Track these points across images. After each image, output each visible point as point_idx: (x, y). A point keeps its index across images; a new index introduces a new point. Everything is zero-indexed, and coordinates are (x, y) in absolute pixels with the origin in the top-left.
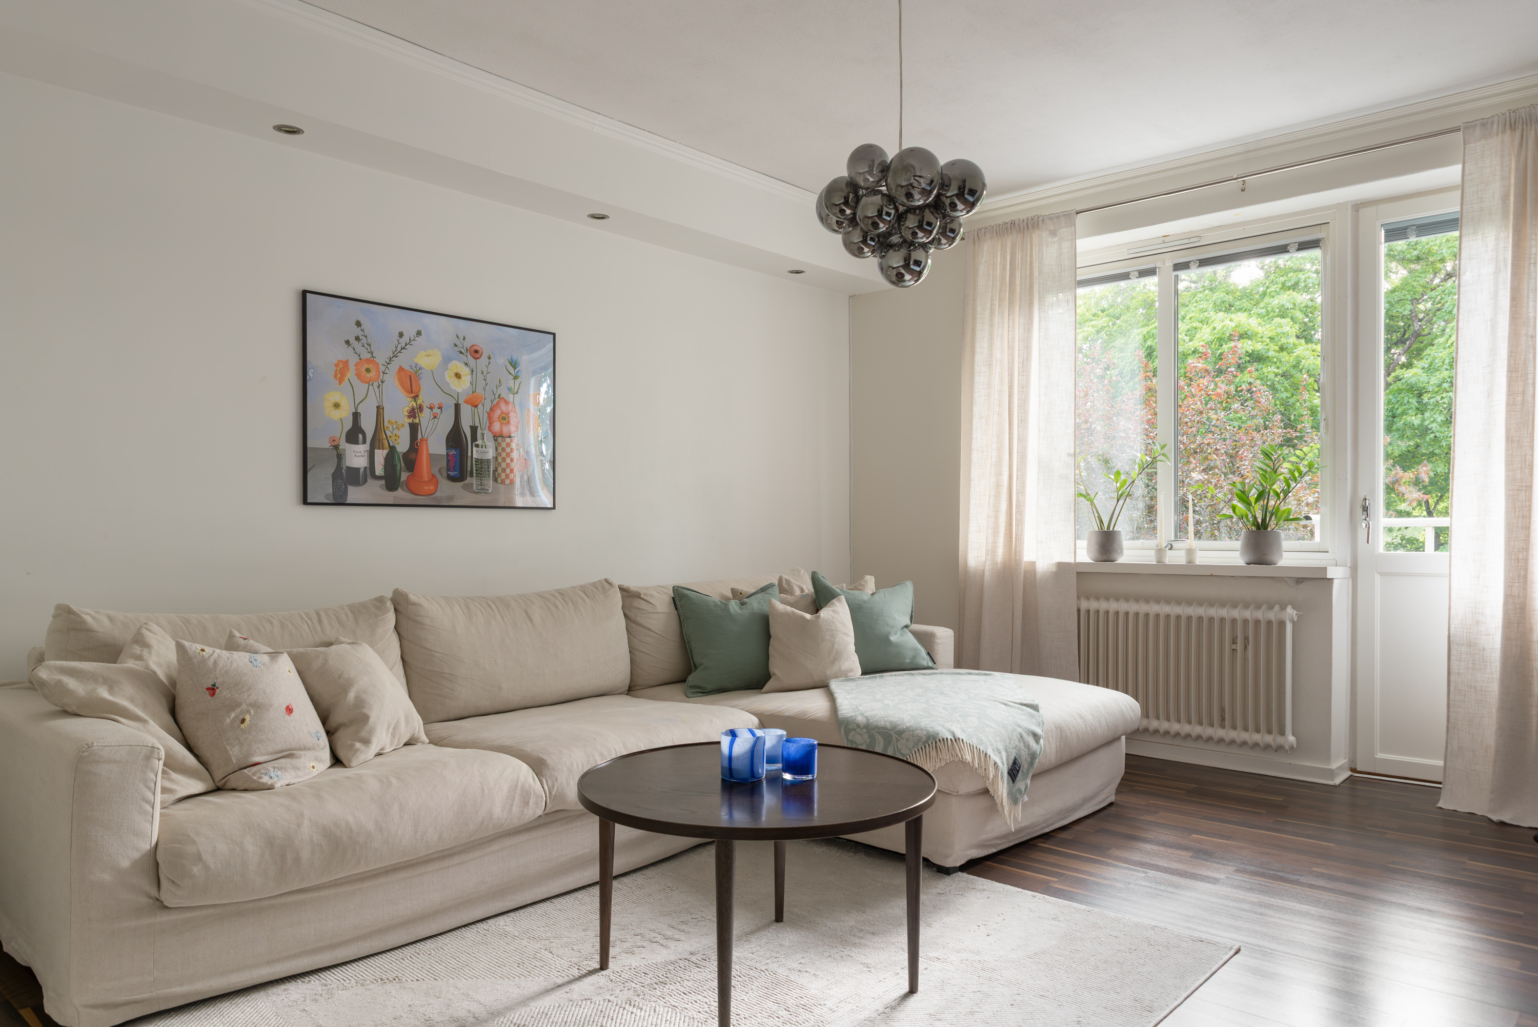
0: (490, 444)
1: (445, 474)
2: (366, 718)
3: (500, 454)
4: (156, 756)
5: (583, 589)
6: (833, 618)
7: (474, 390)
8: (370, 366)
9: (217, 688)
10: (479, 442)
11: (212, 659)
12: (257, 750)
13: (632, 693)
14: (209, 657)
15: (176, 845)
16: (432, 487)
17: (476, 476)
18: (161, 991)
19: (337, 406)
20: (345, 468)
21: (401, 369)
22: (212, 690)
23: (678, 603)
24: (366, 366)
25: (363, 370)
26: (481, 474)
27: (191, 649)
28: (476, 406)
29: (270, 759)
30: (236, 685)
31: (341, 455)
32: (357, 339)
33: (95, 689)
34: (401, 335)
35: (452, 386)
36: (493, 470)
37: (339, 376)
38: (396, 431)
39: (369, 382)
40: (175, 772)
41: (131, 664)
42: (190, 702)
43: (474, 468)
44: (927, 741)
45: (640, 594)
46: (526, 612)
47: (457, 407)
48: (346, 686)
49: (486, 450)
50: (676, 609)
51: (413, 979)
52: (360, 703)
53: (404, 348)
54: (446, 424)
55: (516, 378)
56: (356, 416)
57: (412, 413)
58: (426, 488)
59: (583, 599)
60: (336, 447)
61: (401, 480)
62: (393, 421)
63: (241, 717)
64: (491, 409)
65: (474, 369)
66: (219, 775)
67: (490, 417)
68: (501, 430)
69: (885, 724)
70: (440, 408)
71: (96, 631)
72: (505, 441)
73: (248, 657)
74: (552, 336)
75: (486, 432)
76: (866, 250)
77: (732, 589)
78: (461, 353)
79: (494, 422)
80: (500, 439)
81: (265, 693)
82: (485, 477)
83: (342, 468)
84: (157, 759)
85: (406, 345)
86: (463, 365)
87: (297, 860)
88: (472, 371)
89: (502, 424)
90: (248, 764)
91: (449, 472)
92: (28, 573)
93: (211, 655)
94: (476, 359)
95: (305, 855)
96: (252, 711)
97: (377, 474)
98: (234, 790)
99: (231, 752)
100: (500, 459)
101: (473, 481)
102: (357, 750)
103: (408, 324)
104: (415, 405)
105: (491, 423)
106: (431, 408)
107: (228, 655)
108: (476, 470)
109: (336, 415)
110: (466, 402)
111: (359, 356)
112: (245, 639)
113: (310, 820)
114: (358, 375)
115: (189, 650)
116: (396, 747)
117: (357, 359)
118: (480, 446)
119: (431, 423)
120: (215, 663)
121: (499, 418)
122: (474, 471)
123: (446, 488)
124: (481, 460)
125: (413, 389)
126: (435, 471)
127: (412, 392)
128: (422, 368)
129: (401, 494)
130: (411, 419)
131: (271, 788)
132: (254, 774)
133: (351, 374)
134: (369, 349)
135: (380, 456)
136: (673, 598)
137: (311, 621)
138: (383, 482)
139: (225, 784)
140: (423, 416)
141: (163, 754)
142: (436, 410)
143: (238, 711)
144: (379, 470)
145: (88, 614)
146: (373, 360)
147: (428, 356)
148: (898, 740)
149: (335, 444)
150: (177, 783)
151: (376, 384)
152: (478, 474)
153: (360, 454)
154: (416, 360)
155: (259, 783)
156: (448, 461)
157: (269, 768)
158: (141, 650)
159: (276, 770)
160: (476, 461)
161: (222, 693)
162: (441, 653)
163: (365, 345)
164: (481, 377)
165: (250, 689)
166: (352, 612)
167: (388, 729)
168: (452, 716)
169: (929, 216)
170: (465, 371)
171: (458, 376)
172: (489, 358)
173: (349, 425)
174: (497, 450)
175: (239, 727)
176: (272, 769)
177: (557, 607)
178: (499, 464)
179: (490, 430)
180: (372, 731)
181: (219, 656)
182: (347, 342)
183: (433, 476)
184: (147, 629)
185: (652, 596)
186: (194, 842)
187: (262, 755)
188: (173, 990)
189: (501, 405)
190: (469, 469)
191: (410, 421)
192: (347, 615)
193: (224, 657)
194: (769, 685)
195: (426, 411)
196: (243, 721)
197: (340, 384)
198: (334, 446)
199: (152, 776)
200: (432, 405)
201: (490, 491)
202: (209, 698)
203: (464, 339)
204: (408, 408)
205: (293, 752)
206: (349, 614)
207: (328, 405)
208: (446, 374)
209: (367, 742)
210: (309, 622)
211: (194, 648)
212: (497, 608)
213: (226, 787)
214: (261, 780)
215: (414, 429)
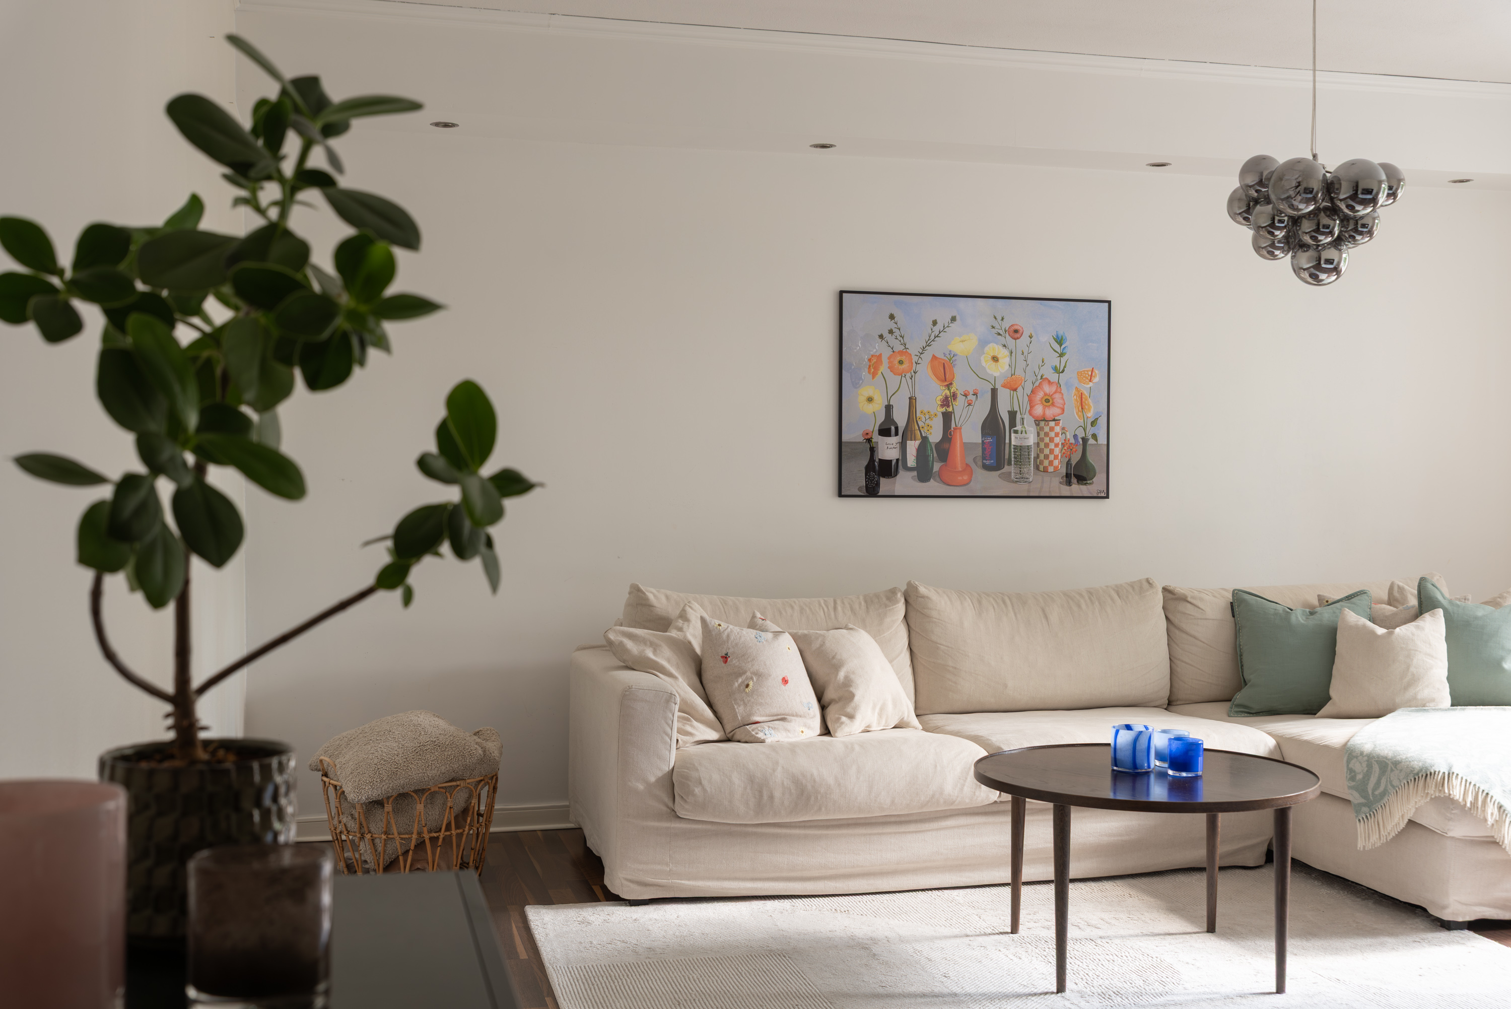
0: (1031, 429)
1: (980, 463)
2: (851, 696)
3: (1042, 440)
4: (673, 701)
5: (1118, 590)
6: (1413, 634)
7: (1013, 373)
8: (903, 358)
9: (729, 657)
10: (1019, 427)
11: (726, 633)
12: (757, 711)
13: (1172, 708)
14: (724, 631)
15: (685, 770)
16: (965, 478)
17: (1015, 464)
18: (675, 881)
19: (870, 400)
20: (877, 460)
21: (934, 357)
22: (725, 658)
23: (1236, 609)
24: (899, 358)
25: (896, 362)
26: (1021, 462)
27: (710, 623)
28: (1015, 390)
29: (767, 720)
30: (743, 655)
31: (873, 448)
32: (891, 332)
33: (644, 650)
34: (935, 323)
35: (988, 371)
36: (1034, 457)
37: (873, 370)
38: (928, 422)
39: (902, 374)
40: (696, 721)
41: (673, 633)
42: (713, 668)
43: (1013, 456)
44: (1418, 774)
45: (1187, 597)
46: (1043, 611)
47: (994, 392)
48: (836, 667)
49: (1026, 436)
50: (1234, 616)
51: (858, 913)
52: (848, 683)
53: (937, 336)
54: (982, 410)
55: (1061, 355)
56: (889, 408)
57: (946, 402)
58: (960, 478)
59: (1112, 599)
60: (869, 440)
61: (934, 471)
62: (925, 411)
63: (746, 683)
64: (1033, 392)
65: (1014, 351)
66: (729, 728)
67: (1031, 400)
68: (1044, 414)
69: (1387, 754)
70: (975, 394)
71: (655, 607)
72: (1048, 425)
73: (754, 634)
74: (1107, 304)
75: (1027, 417)
76: (1277, 252)
77: (1319, 596)
78: (999, 334)
79: (1035, 405)
80: (1042, 424)
81: (765, 665)
82: (1025, 465)
83: (875, 461)
84: (674, 703)
85: (940, 333)
86: (1001, 347)
87: (771, 797)
88: (1012, 353)
89: (1044, 407)
90: (750, 722)
91: (985, 461)
92: (619, 557)
93: (725, 630)
94: (1015, 339)
95: (777, 794)
96: (755, 679)
97: (909, 465)
98: (739, 741)
99: (737, 710)
100: (1042, 445)
101: (1012, 469)
102: (842, 723)
103: (941, 311)
104: (949, 394)
105: (1032, 407)
106: (966, 395)
107: (738, 630)
108: (1015, 458)
109: (869, 409)
110: (1004, 386)
111: (892, 349)
112: (763, 620)
113: (783, 767)
114: (891, 368)
115: (709, 624)
116: (885, 728)
117: (890, 352)
118: (1020, 432)
119: (965, 410)
120: (728, 636)
121: (1041, 400)
122: (1013, 459)
123: (984, 480)
124: (1021, 446)
125: (947, 377)
126: (970, 460)
127: (946, 380)
128: (956, 355)
129: (933, 487)
130: (944, 408)
131: (763, 741)
132: (753, 730)
133: (884, 368)
134: (902, 341)
135: (912, 447)
136: (1231, 603)
137: (828, 608)
138: (915, 473)
139: (733, 736)
140: (957, 404)
141: (678, 700)
142: (971, 397)
143: (744, 677)
144: (911, 461)
145: (651, 592)
146: (906, 352)
147: (962, 341)
148: (1392, 770)
149: (868, 437)
150: (697, 730)
151: (908, 375)
152: (1017, 461)
153: (892, 446)
154: (950, 347)
155: (755, 737)
156: (984, 450)
157: (765, 727)
158: (683, 624)
159: (770, 729)
160: (1014, 449)
161: (732, 661)
162: (946, 646)
163: (898, 337)
164: (1020, 358)
165: (753, 660)
166: (866, 602)
167: (874, 708)
168: (956, 709)
169: (1325, 220)
170: (1003, 354)
171: (995, 359)
172: (1031, 337)
173: (881, 418)
174: (1038, 435)
175: (744, 691)
176: (768, 728)
177: (1079, 606)
178: (1042, 451)
179: (1030, 414)
180: (856, 709)
181: (732, 631)
182: (881, 337)
183: (967, 465)
184: (690, 606)
185: (1201, 599)
186: (697, 770)
187: (761, 716)
188: (683, 882)
189: (1044, 387)
190: (1007, 457)
191: (943, 410)
192: (860, 604)
193: (735, 631)
194: (1324, 711)
195: (961, 400)
196: (747, 686)
197: (873, 379)
198: (867, 439)
199: (671, 716)
200: (966, 392)
201: (1031, 480)
202: (723, 664)
203: (1003, 319)
204: (942, 397)
205: (786, 717)
206: (863, 603)
207: (862, 399)
208: (982, 358)
209: (851, 717)
210: (826, 609)
211: (713, 623)
212: (1012, 604)
213: (734, 739)
214: (757, 735)
215: (947, 417)
